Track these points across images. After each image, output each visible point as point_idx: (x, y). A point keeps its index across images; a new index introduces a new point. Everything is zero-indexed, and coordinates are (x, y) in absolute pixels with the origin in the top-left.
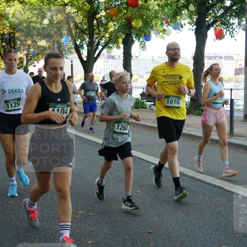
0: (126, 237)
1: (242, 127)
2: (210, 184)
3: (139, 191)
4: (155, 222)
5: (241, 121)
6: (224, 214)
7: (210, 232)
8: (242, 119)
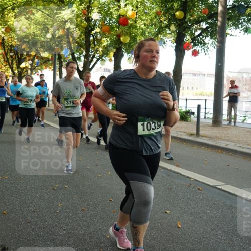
0: (91, 203)
1: (210, 130)
2: (171, 170)
3: (109, 173)
4: (117, 194)
5: (210, 126)
6: (175, 191)
7: (159, 202)
8: (211, 124)
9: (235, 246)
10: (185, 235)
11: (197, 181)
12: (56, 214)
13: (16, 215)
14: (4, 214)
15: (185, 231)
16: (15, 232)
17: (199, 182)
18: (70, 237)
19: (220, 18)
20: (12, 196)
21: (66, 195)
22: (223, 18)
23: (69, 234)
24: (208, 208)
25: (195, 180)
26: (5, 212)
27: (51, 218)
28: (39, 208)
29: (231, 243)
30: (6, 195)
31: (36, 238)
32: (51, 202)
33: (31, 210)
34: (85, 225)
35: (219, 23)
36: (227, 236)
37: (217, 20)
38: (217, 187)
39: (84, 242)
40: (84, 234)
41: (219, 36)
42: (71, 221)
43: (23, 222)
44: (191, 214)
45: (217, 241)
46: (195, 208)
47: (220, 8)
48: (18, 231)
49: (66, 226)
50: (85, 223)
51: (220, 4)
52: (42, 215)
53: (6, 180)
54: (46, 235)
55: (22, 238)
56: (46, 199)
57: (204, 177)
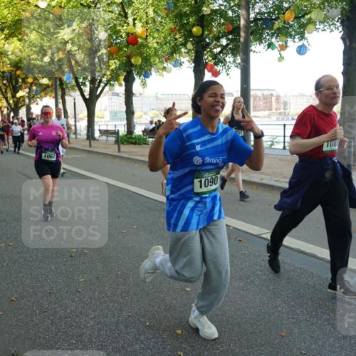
3: (135, 227)
9: (301, 322)
10: (239, 310)
11: (238, 229)
12: (78, 294)
13: (29, 301)
14: (13, 300)
15: (238, 304)
16: (30, 329)
17: (240, 230)
18: (100, 330)
19: (242, 34)
20: (20, 272)
21: (87, 265)
22: (246, 33)
23: (98, 324)
24: (258, 267)
25: (235, 228)
26: (13, 299)
27: (73, 301)
28: (56, 287)
29: (295, 317)
30: (13, 271)
31: (57, 335)
32: (70, 276)
33: (47, 291)
34: (116, 308)
35: (242, 40)
36: (289, 308)
37: (239, 35)
38: (262, 236)
39: (119, 335)
40: (117, 323)
41: (243, 54)
42: (98, 303)
43: (38, 312)
44: (240, 278)
45: (278, 316)
46: (242, 269)
47: (242, 22)
48: (33, 326)
49: (93, 311)
50: (116, 304)
51: (241, 17)
52: (62, 298)
53: (11, 248)
54: (70, 329)
55: (40, 337)
56: (64, 271)
57: (243, 223)
